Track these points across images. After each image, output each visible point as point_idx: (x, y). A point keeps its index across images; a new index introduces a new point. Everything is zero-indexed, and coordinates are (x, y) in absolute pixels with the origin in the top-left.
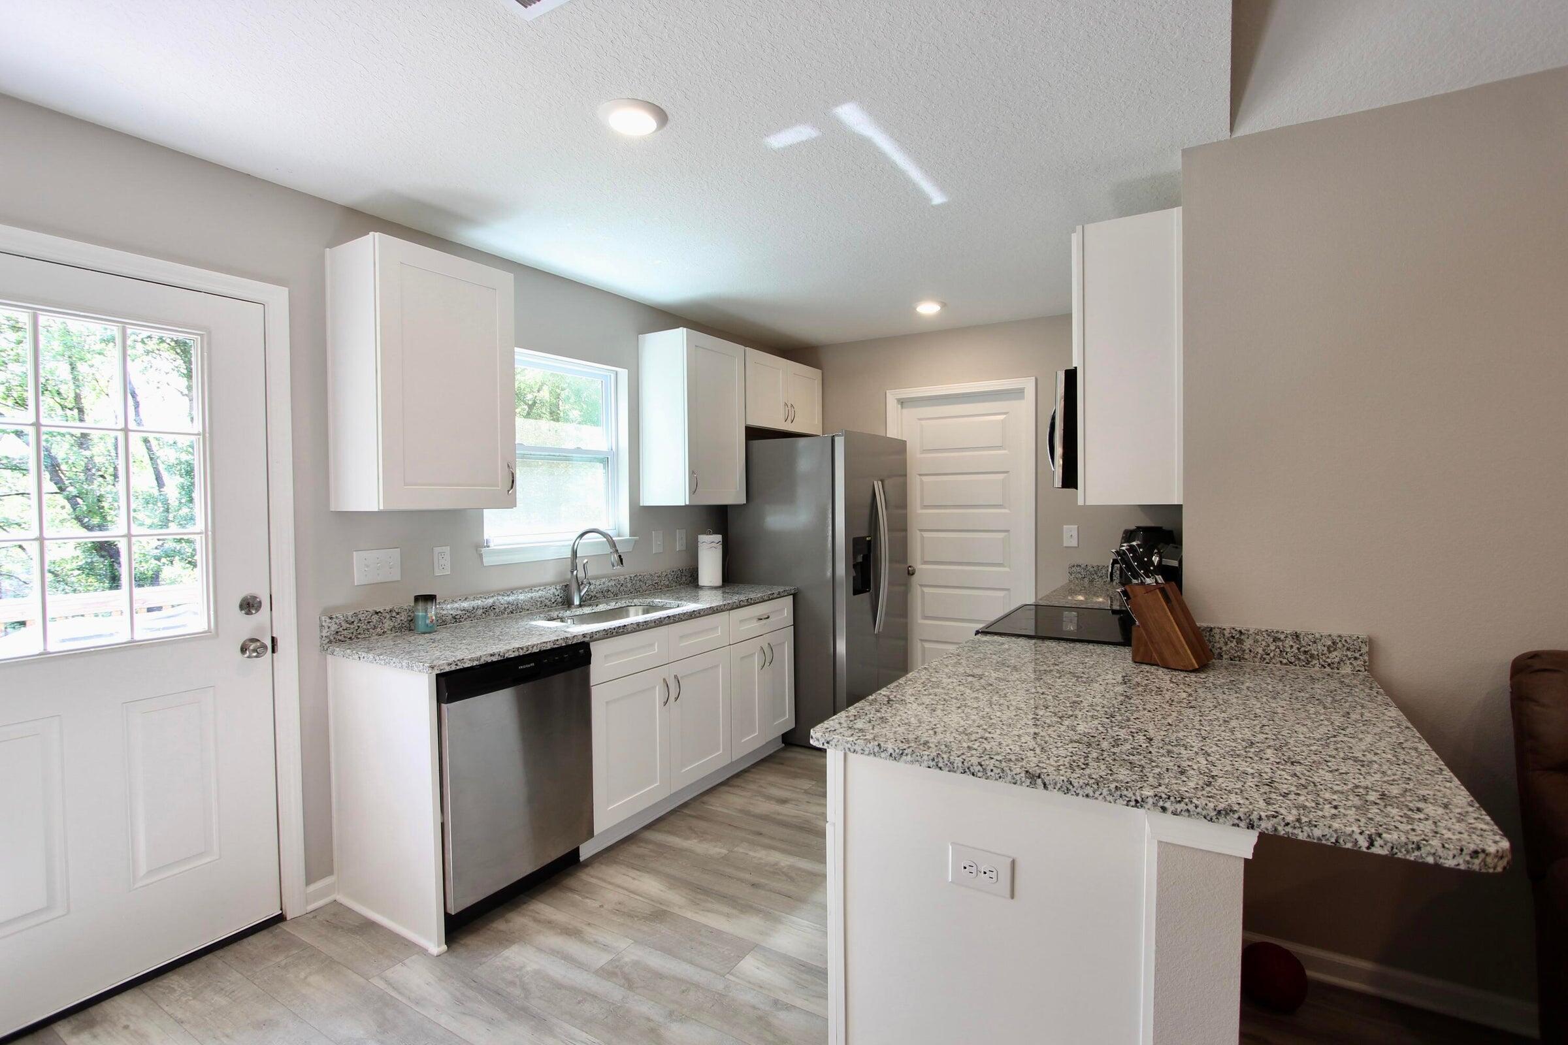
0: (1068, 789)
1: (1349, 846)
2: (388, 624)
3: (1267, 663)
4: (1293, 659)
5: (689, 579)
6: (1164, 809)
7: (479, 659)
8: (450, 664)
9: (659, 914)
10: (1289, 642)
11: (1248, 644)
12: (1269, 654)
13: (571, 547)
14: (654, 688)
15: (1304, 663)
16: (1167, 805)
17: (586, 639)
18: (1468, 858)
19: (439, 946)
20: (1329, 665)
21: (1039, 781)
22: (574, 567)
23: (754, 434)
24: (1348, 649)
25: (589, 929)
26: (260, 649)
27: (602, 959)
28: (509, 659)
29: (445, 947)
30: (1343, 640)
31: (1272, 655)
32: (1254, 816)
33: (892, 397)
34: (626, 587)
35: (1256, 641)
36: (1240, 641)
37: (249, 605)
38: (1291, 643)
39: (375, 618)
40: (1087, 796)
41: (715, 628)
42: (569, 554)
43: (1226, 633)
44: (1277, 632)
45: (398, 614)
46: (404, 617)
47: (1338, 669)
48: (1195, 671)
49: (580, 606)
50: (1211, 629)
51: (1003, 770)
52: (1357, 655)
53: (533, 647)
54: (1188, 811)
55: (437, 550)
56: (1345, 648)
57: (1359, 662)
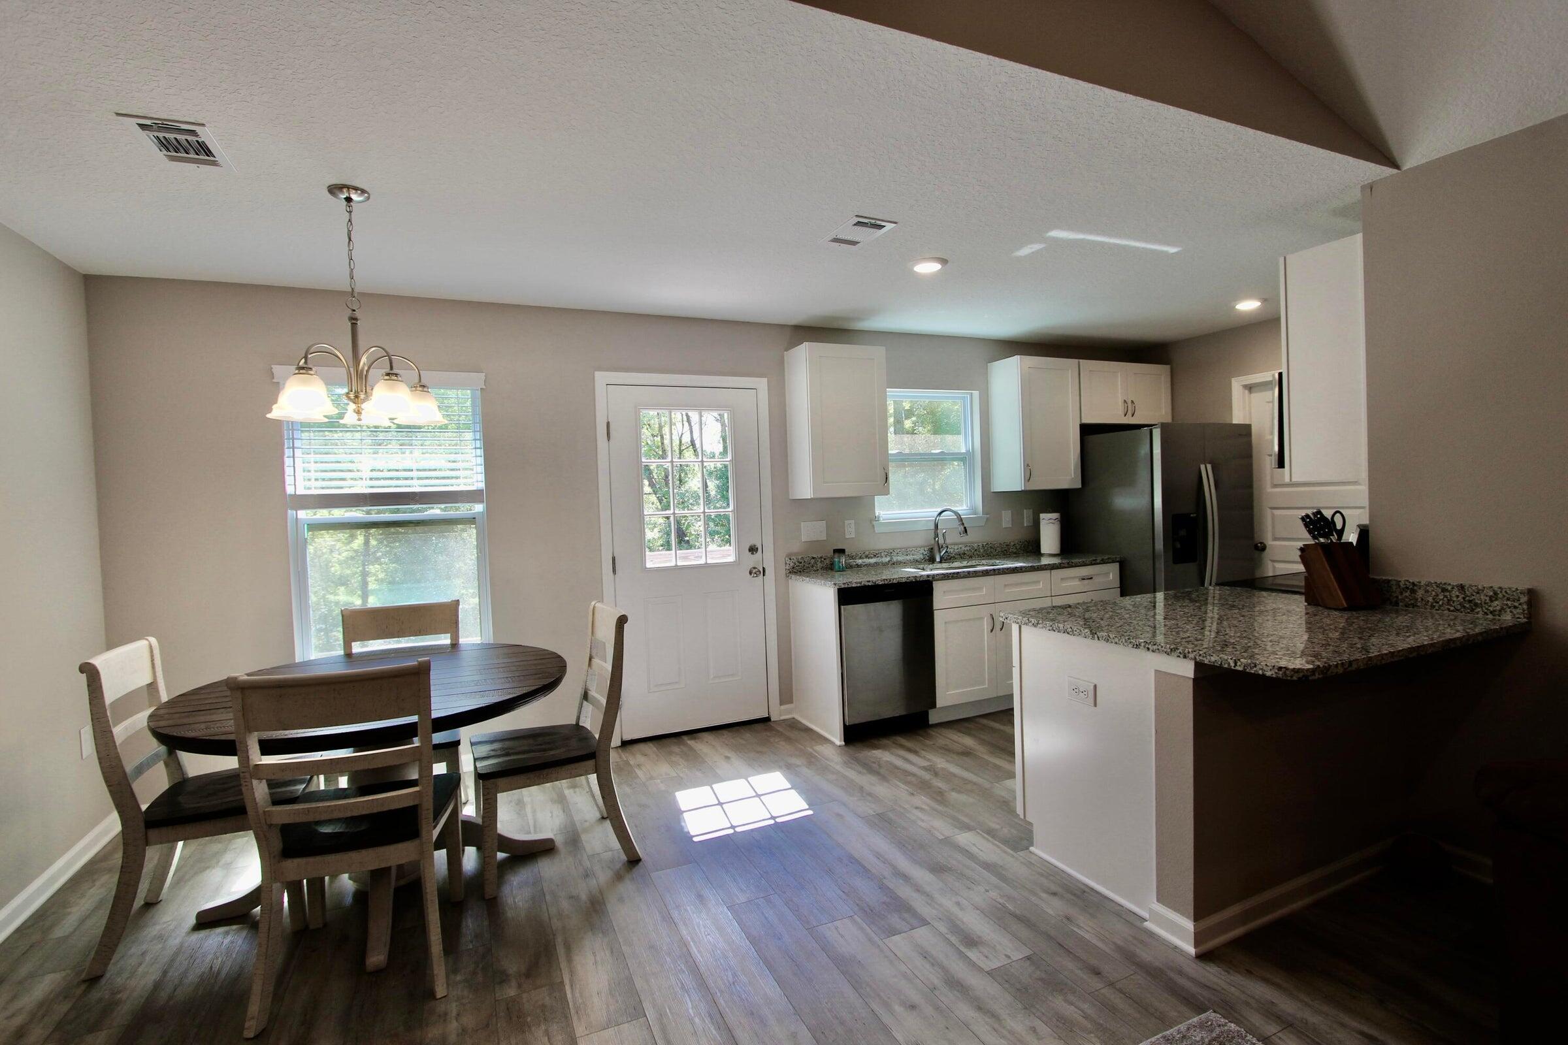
0: (1108, 640)
1: (1226, 666)
2: (819, 564)
3: (1436, 610)
4: (1459, 607)
5: (1032, 547)
6: (1148, 649)
7: (861, 583)
8: (844, 584)
9: (967, 753)
10: (1455, 592)
11: (1420, 593)
12: (1438, 603)
13: (934, 522)
14: (983, 618)
15: (1469, 611)
16: (1150, 646)
17: (931, 579)
18: (1277, 671)
19: (840, 741)
20: (1491, 612)
21: (1096, 636)
22: (936, 535)
23: (1088, 431)
24: (1508, 599)
25: (923, 752)
26: (757, 573)
27: (926, 764)
28: (878, 585)
29: (843, 743)
30: (1503, 592)
31: (1441, 603)
32: (1186, 651)
33: (1237, 385)
34: (979, 551)
35: (1427, 591)
36: (1413, 591)
37: (753, 550)
38: (1457, 593)
39: (813, 561)
40: (1116, 643)
41: (1038, 582)
42: (933, 527)
43: (1402, 584)
44: (1445, 584)
45: (825, 559)
46: (828, 561)
47: (1500, 616)
48: (1344, 610)
49: (941, 562)
50: (1389, 581)
51: (1081, 631)
52: (1516, 604)
53: (893, 580)
54: (1158, 649)
55: (847, 522)
56: (1506, 598)
57: (1518, 611)
